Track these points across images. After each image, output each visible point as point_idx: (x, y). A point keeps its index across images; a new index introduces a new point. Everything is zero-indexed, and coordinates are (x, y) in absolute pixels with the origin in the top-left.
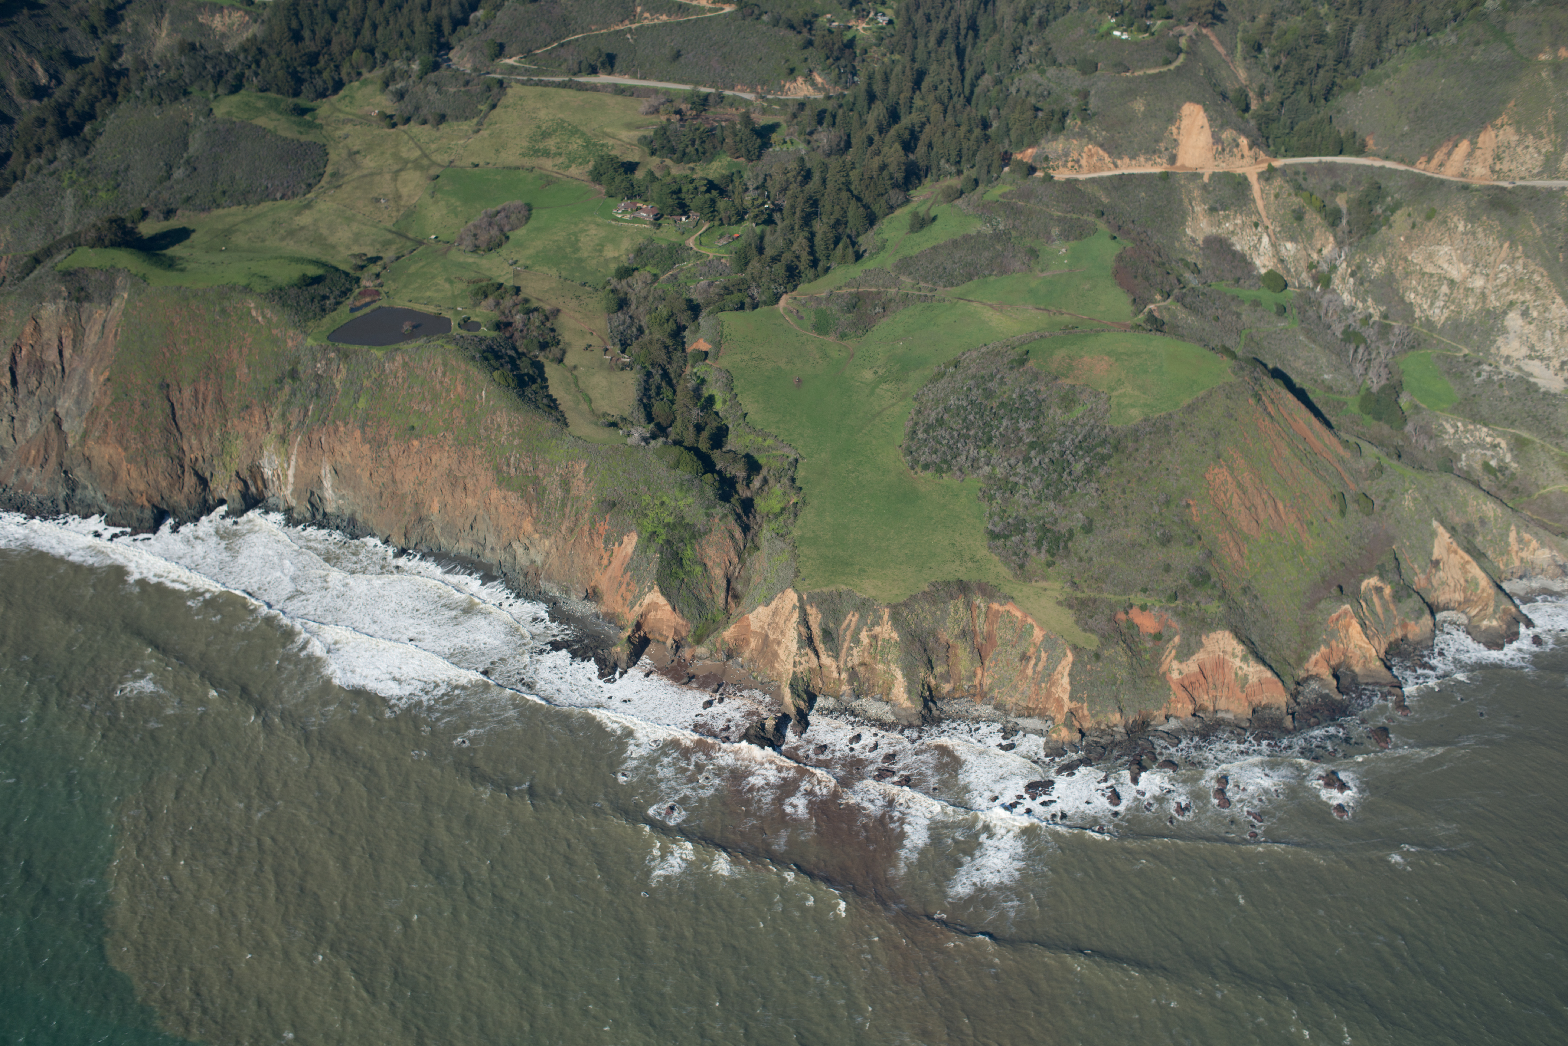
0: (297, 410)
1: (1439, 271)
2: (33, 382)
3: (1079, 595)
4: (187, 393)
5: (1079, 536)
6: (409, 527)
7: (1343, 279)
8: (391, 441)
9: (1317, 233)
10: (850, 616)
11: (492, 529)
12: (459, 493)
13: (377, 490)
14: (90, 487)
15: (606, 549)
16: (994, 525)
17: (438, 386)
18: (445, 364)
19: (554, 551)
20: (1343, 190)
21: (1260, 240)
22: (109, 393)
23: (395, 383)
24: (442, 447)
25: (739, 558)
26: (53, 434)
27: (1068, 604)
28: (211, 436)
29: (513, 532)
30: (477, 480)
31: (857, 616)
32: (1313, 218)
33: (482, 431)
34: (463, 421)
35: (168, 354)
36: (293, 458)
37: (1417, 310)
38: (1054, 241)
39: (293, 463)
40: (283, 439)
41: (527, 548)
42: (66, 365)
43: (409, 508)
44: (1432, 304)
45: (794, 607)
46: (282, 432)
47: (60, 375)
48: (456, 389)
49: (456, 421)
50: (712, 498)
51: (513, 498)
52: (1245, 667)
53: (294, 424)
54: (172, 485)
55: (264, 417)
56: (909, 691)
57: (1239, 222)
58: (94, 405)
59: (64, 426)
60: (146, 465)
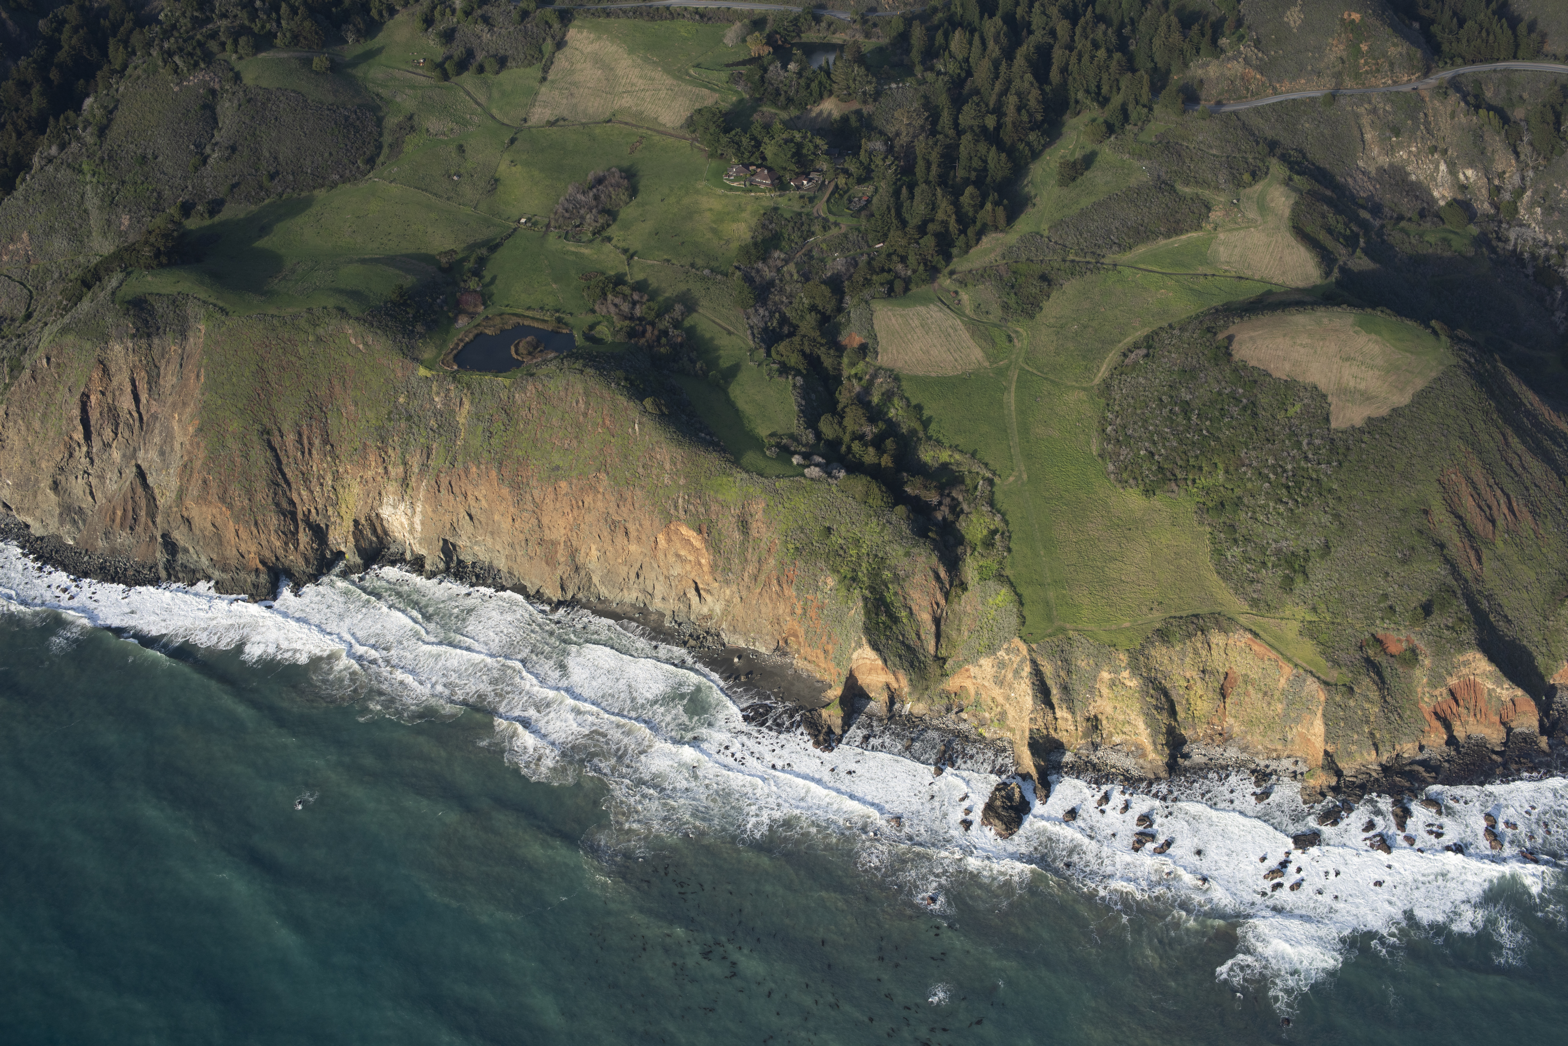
0: (418, 451)
2: (108, 433)
4: (290, 436)
5: (1315, 557)
6: (564, 577)
7: (1530, 208)
8: (533, 482)
9: (1497, 157)
11: (661, 578)
12: (620, 538)
13: (522, 537)
14: (191, 550)
15: (798, 597)
17: (581, 418)
18: (587, 394)
19: (736, 600)
21: (1437, 166)
22: (202, 444)
23: (530, 416)
24: (595, 488)
25: (947, 600)
26: (140, 490)
27: (1310, 633)
29: (688, 581)
30: (641, 525)
32: (1494, 140)
33: (640, 470)
34: (617, 459)
36: (419, 504)
38: (1223, 190)
39: (418, 509)
40: (405, 482)
41: (703, 597)
42: (143, 412)
43: (562, 557)
45: (1024, 659)
46: (403, 476)
47: (137, 424)
48: (603, 422)
49: (609, 460)
50: (910, 535)
52: (1498, 690)
53: (417, 466)
54: (287, 544)
55: (380, 461)
56: (1154, 743)
57: (1414, 149)
58: (186, 458)
59: (150, 480)
60: (256, 524)
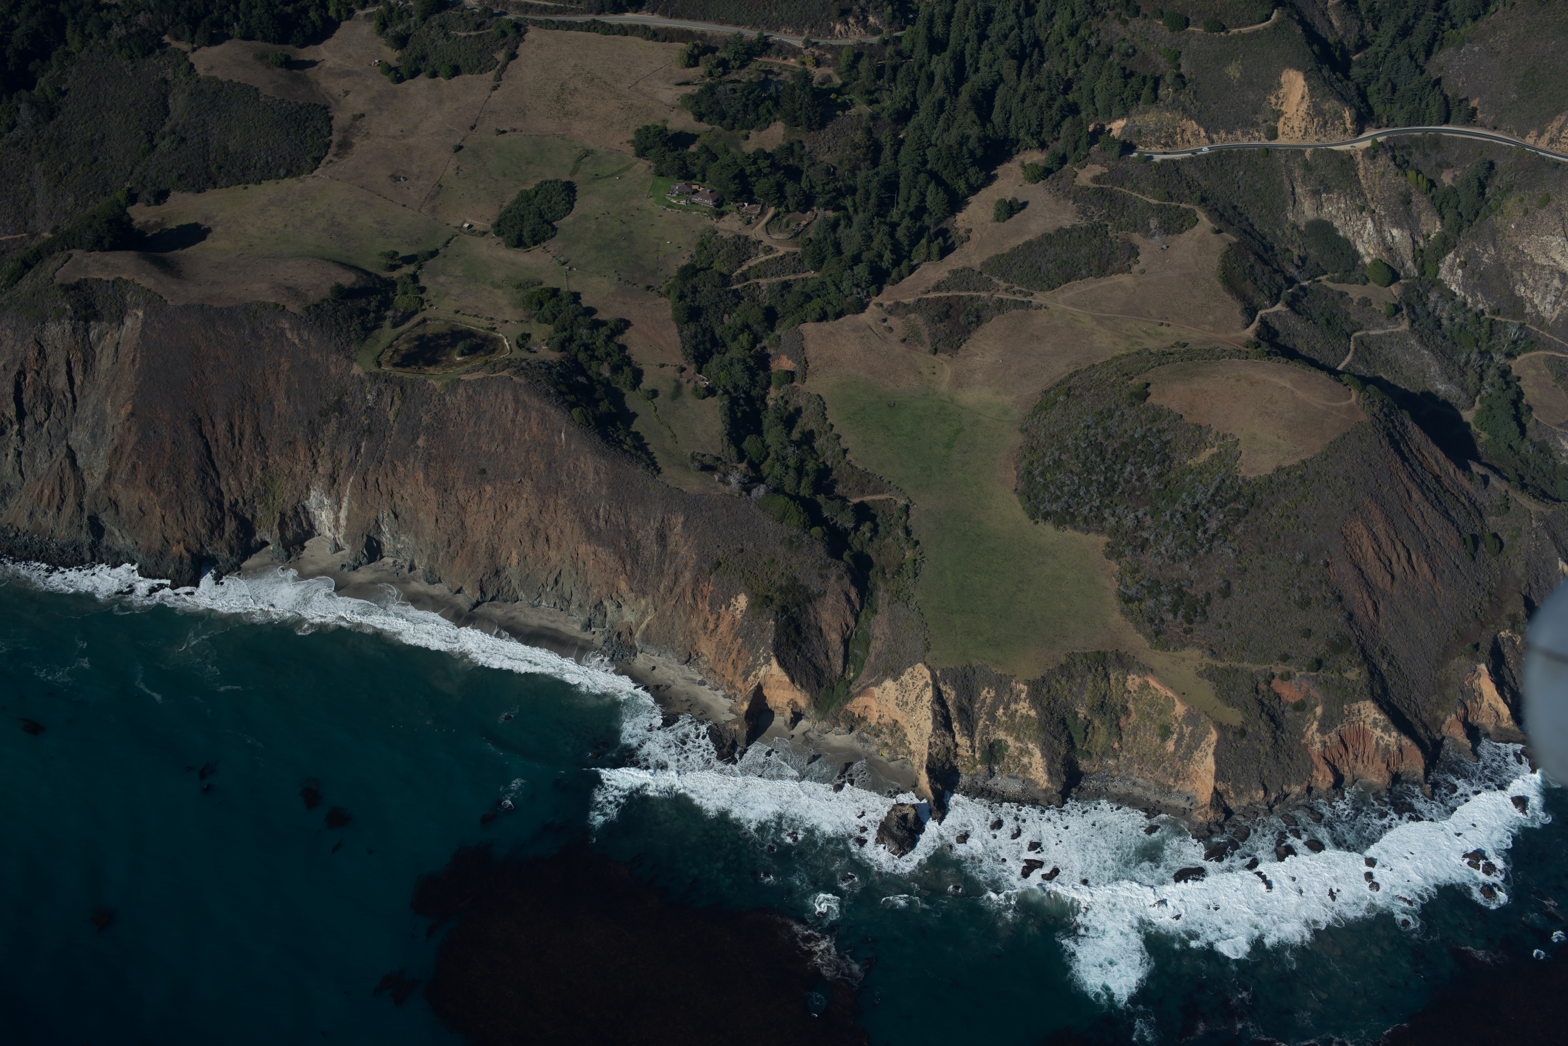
0: (348, 447)
1: (1552, 263)
2: (41, 413)
3: (1220, 665)
4: (222, 426)
5: (1217, 599)
6: (485, 579)
7: (1451, 270)
8: (459, 484)
9: (1423, 218)
10: (985, 692)
11: (579, 585)
12: (541, 544)
13: (445, 537)
14: (117, 533)
15: (711, 612)
16: (1127, 587)
17: (509, 424)
18: (516, 400)
19: (651, 610)
20: (1449, 166)
21: (1364, 224)
22: (134, 429)
23: (459, 419)
24: (519, 493)
25: (857, 621)
26: (68, 471)
27: (1210, 674)
28: (251, 476)
29: (605, 590)
30: (562, 532)
31: (993, 694)
32: (1420, 202)
33: (564, 478)
34: (542, 466)
35: (196, 384)
36: (345, 499)
37: (1528, 305)
38: (1153, 235)
39: (345, 505)
40: (333, 478)
41: (619, 606)
42: (77, 393)
43: (483, 559)
44: (1543, 298)
45: (927, 685)
46: (331, 471)
47: (70, 405)
48: (531, 429)
49: (534, 467)
50: (824, 556)
51: (604, 554)
52: (1386, 737)
53: (345, 462)
54: (212, 532)
55: (309, 455)
56: (1050, 773)
57: (1343, 206)
58: (116, 442)
59: (80, 462)
60: (183, 510)
